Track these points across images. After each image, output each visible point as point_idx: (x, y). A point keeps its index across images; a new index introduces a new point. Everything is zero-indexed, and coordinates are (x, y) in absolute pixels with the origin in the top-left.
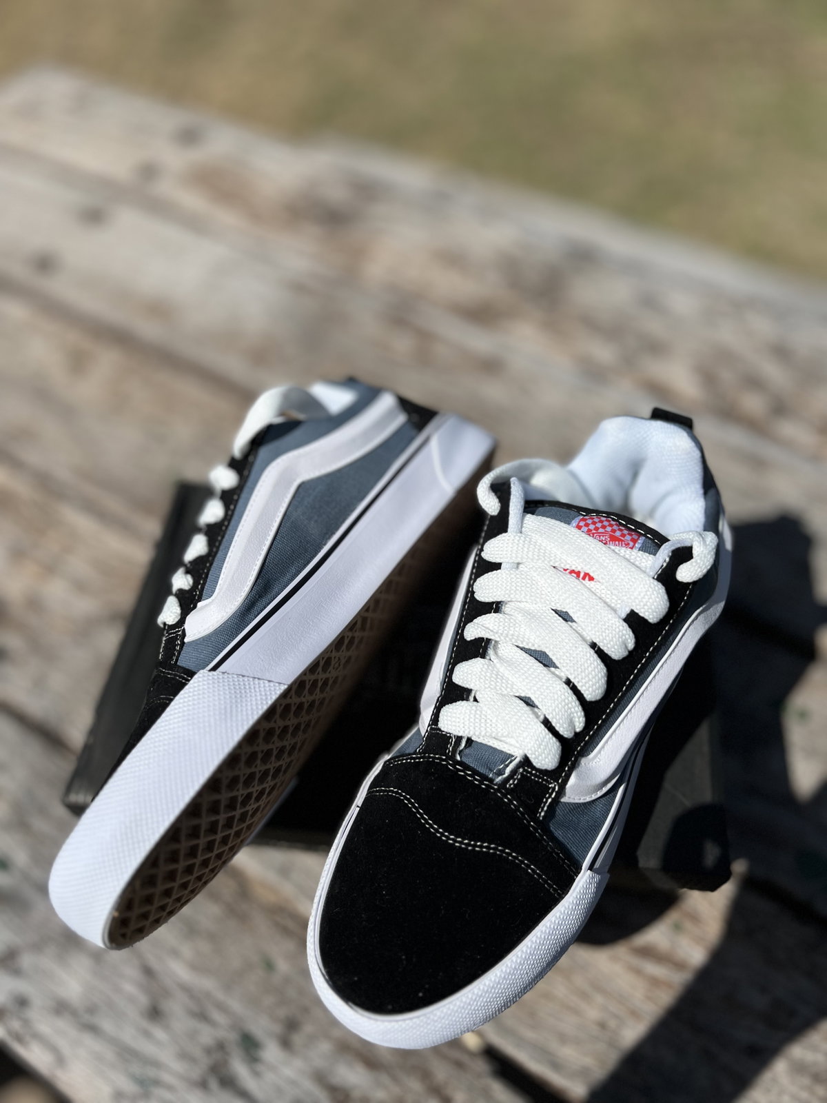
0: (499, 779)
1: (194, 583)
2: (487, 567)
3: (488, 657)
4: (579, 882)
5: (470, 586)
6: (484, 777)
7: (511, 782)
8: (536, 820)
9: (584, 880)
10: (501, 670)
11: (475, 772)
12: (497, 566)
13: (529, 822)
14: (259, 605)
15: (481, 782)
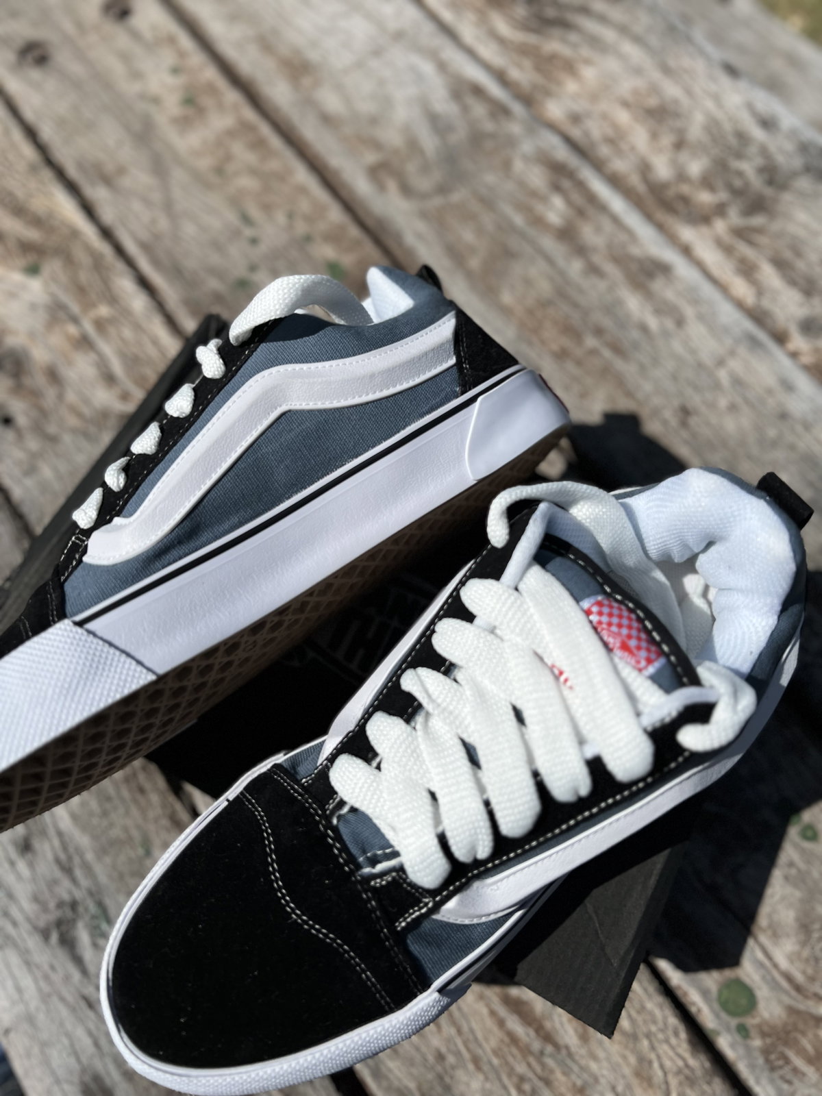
0: (367, 870)
1: (125, 486)
2: (458, 610)
3: (413, 724)
4: (420, 1001)
5: (433, 623)
6: (352, 859)
7: (378, 880)
8: (392, 929)
9: (427, 1001)
10: (422, 747)
11: (345, 848)
12: (469, 617)
13: (382, 929)
14: (175, 553)
15: (347, 863)
